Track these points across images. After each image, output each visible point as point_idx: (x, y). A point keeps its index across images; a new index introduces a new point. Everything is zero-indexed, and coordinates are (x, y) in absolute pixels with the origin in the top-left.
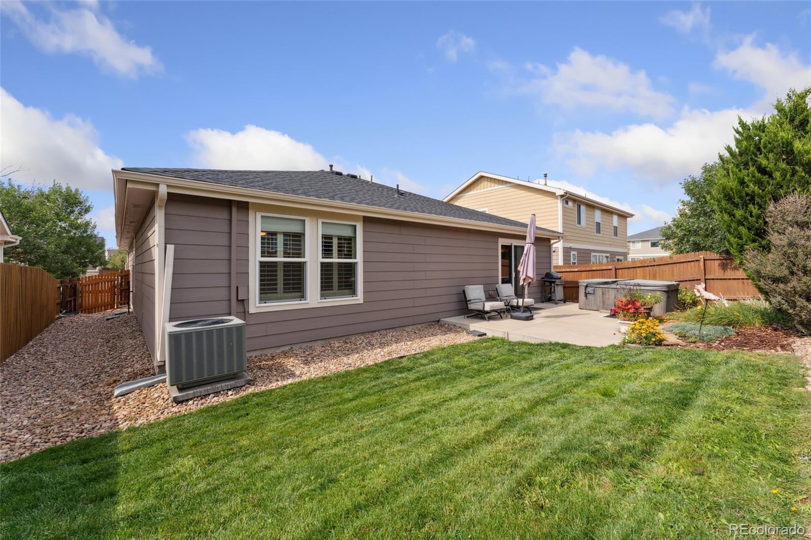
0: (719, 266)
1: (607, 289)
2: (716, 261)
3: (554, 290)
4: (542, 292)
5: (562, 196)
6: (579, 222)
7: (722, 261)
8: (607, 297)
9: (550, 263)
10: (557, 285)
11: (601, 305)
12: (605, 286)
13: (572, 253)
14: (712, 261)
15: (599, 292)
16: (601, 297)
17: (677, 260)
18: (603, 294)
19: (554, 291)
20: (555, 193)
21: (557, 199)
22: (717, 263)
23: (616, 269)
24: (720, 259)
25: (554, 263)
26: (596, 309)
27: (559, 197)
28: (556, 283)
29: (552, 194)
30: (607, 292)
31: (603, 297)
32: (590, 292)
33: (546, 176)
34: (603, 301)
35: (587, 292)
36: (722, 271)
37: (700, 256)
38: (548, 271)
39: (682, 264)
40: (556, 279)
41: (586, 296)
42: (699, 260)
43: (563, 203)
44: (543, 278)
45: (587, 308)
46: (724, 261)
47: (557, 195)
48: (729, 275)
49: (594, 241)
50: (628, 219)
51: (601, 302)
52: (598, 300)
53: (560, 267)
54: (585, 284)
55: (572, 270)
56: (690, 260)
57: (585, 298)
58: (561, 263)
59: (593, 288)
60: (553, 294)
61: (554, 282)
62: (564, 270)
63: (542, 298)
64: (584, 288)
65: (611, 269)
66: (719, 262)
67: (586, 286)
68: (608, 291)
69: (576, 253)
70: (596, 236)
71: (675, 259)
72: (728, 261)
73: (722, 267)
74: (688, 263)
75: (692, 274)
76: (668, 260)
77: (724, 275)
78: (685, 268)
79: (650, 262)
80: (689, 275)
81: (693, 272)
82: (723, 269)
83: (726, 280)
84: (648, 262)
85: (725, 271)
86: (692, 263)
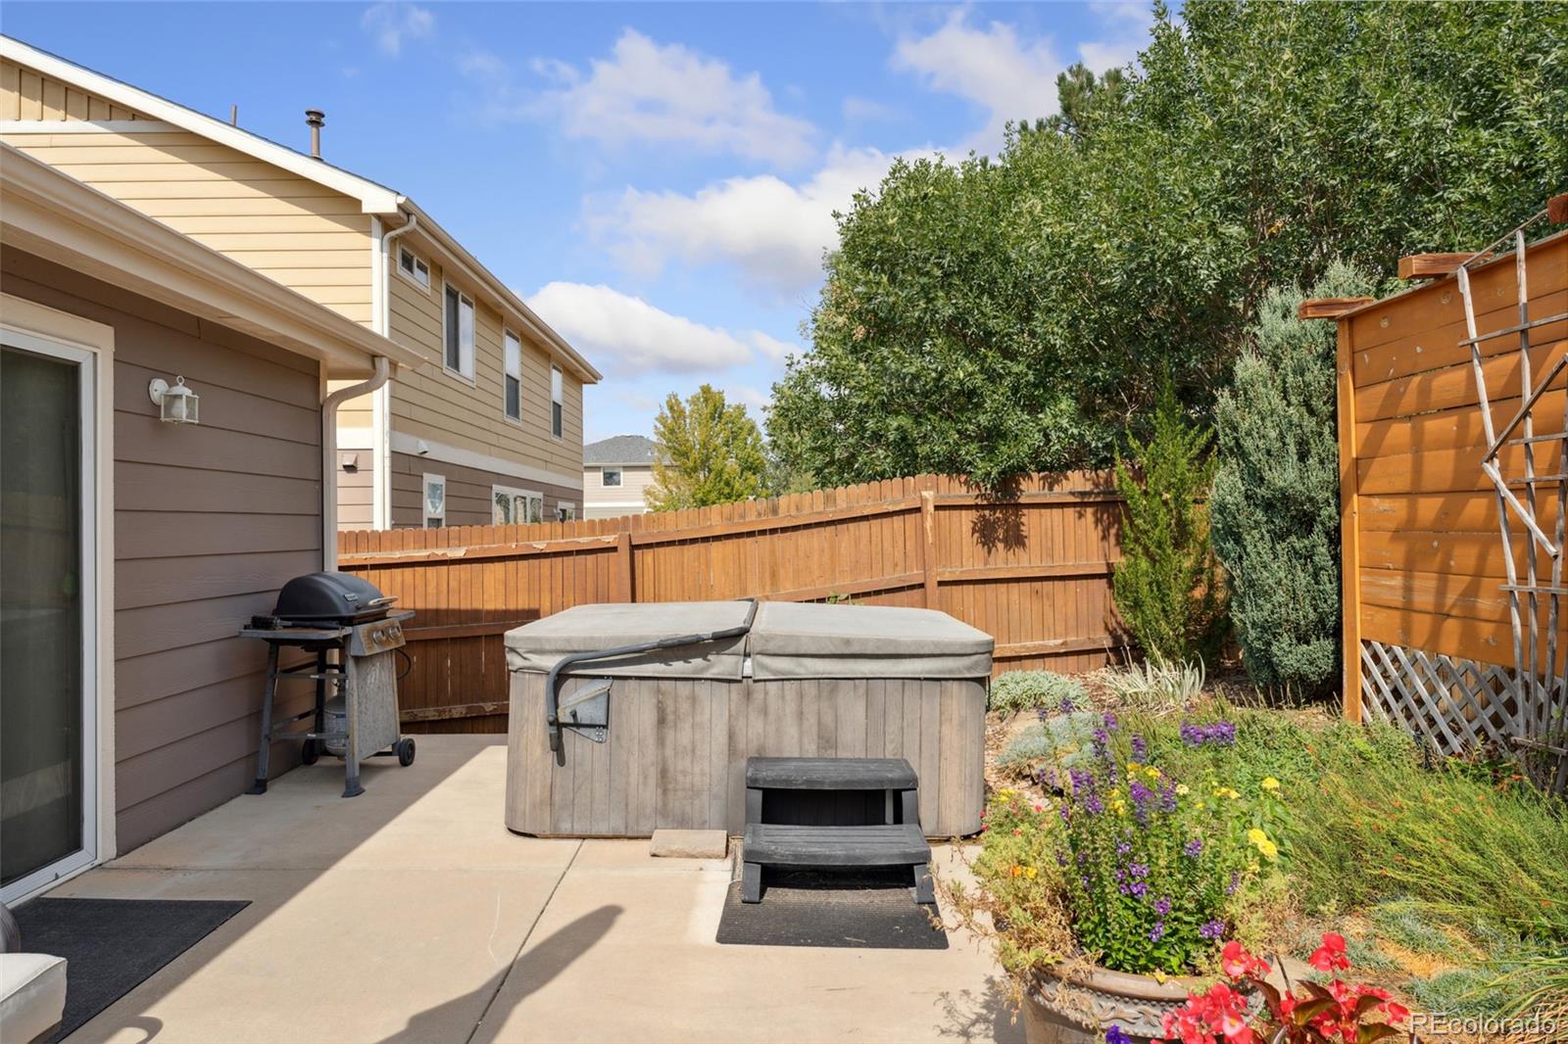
0: (974, 531)
1: (684, 688)
2: (964, 512)
3: (342, 688)
4: (256, 715)
5: (386, 222)
6: (455, 362)
7: (981, 512)
8: (684, 737)
9: (321, 516)
10: (358, 659)
11: (650, 795)
12: (678, 667)
13: (430, 479)
14: (956, 513)
15: (637, 708)
16: (651, 741)
17: (850, 509)
18: (661, 721)
19: (341, 700)
20: (357, 203)
21: (368, 233)
22: (968, 518)
23: (634, 548)
24: (976, 507)
25: (344, 518)
26: (616, 824)
27: (376, 226)
28: (355, 649)
29: (344, 207)
30: (685, 707)
31: (661, 741)
32: (584, 717)
33: (316, 119)
34: (664, 773)
35: (565, 717)
36: (981, 551)
37: (925, 494)
38: (302, 568)
39: (864, 525)
40: (349, 621)
41: (558, 747)
42: (918, 510)
43: (391, 258)
44: (258, 623)
45: (565, 827)
46: (987, 513)
47: (366, 209)
48: (1001, 565)
49: (503, 442)
50: (584, 386)
51: (653, 773)
52: (634, 769)
53: (376, 539)
54: (552, 663)
55: (440, 553)
56: (891, 508)
57: (551, 756)
58: (380, 519)
59: (600, 686)
60: (332, 722)
61: (342, 644)
62: (397, 556)
63: (254, 755)
64: (542, 686)
65: (615, 549)
66: (973, 515)
67: (561, 677)
68: (693, 699)
69: (440, 480)
70: (504, 423)
71: (842, 504)
72: (998, 514)
73: (983, 535)
74: (884, 520)
75: (896, 565)
76: (821, 509)
77: (985, 564)
78: (874, 538)
79: (759, 515)
80: (888, 567)
81: (899, 555)
82: (984, 544)
83: (993, 586)
84: (754, 518)
85: (989, 552)
86: (897, 520)
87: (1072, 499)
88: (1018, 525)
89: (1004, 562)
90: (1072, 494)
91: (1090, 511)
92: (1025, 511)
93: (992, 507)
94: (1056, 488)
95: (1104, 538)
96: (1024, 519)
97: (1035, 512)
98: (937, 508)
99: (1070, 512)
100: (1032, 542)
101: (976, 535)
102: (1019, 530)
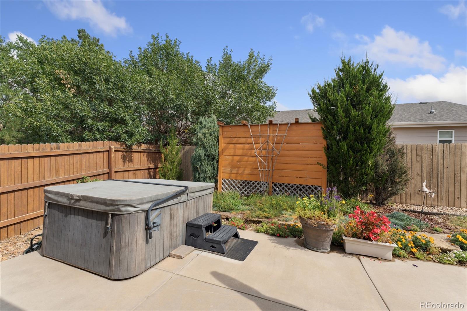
1: (176, 207)
7: (123, 153)
8: (175, 221)
14: (118, 153)
15: (166, 216)
16: (169, 225)
17: (87, 149)
24: (122, 151)
30: (175, 212)
37: (111, 146)
39: (91, 155)
42: (109, 151)
48: (127, 167)
51: (169, 235)
54: (146, 207)
64: (142, 216)
66: (121, 153)
68: (177, 210)
71: (84, 148)
72: (127, 154)
73: (124, 159)
74: (98, 153)
75: (101, 167)
76: (77, 149)
77: (124, 167)
78: (94, 159)
79: (52, 149)
80: (98, 168)
81: (102, 165)
82: (124, 161)
83: (125, 172)
84: (49, 150)
85: (125, 163)
86: (101, 154)
87: (143, 151)
88: (131, 157)
89: (129, 166)
90: (143, 150)
91: (145, 154)
92: (133, 153)
93: (126, 152)
94: (140, 148)
95: (148, 161)
96: (133, 155)
97: (135, 153)
98: (115, 151)
99: (142, 154)
100: (134, 161)
101: (122, 159)
102: (131, 158)
